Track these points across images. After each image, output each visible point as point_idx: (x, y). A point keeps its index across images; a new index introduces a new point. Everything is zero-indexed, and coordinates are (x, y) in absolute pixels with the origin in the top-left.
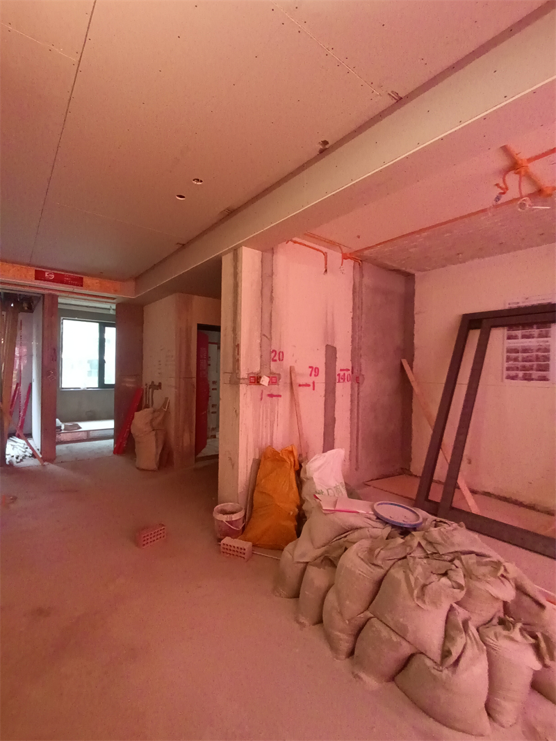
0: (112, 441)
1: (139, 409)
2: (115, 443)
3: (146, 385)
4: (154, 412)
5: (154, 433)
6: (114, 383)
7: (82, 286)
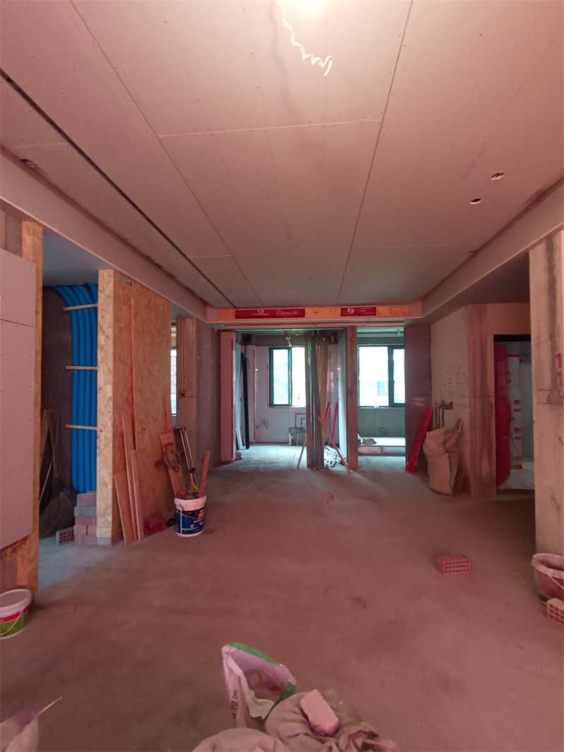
0: (403, 459)
1: (430, 429)
2: (407, 460)
3: (436, 404)
4: (447, 432)
5: (447, 454)
6: (404, 402)
7: (375, 315)
